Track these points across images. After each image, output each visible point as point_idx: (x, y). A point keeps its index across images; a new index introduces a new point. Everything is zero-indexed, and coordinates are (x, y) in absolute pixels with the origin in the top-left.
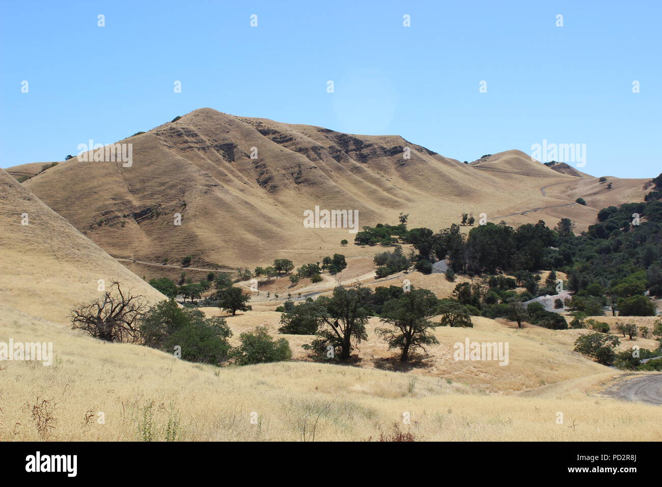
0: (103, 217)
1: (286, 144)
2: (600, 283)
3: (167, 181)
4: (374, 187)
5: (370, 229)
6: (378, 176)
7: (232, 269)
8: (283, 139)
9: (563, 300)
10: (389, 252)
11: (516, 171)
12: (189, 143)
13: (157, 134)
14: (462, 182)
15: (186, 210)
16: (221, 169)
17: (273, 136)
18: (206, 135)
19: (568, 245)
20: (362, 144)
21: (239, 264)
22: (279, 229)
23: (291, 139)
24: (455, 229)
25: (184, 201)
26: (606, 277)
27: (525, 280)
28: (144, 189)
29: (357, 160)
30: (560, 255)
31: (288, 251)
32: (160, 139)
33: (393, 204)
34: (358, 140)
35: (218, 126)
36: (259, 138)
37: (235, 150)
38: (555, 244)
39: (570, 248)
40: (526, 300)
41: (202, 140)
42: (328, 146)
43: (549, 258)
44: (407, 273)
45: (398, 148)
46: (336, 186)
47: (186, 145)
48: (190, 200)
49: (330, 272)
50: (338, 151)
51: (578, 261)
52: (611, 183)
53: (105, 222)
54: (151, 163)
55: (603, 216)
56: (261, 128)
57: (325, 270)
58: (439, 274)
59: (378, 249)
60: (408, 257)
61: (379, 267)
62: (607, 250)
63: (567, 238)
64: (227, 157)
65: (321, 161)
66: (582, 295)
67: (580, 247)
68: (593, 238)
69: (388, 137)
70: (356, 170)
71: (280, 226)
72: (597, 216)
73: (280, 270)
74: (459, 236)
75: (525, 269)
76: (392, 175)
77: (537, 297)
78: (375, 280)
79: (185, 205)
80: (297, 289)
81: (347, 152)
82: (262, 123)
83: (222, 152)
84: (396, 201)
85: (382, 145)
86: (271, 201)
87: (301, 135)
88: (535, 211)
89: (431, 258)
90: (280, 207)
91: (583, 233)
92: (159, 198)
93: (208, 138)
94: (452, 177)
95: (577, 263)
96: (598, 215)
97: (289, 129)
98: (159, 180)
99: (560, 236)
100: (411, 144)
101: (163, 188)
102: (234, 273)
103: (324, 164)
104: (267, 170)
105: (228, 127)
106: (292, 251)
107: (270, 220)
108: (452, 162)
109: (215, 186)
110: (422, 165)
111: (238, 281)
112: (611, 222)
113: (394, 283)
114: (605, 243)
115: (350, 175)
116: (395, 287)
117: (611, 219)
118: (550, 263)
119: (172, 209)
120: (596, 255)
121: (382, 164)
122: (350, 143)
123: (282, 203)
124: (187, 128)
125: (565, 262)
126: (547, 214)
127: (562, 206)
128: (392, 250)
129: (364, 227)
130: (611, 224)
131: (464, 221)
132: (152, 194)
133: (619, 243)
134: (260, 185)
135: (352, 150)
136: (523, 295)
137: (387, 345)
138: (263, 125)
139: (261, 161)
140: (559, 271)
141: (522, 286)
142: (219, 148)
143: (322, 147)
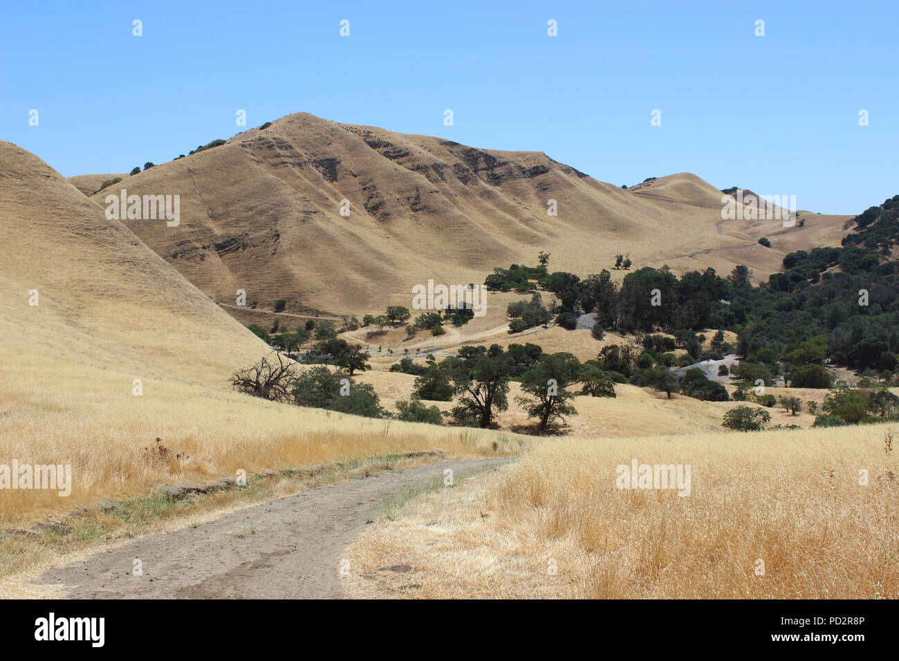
0: (178, 248)
1: (401, 160)
2: (773, 348)
3: (255, 205)
4: (509, 217)
5: (503, 271)
6: (513, 203)
7: (335, 316)
8: (397, 153)
9: (728, 367)
10: (525, 301)
11: (687, 200)
12: (282, 158)
13: (243, 146)
14: (618, 212)
15: (279, 242)
16: (321, 190)
17: (385, 149)
18: (303, 147)
19: (742, 299)
20: (495, 162)
21: (344, 310)
22: (392, 269)
23: (407, 154)
24: (605, 276)
25: (277, 231)
26: (782, 341)
27: (687, 340)
28: (227, 214)
29: (488, 182)
30: (732, 311)
31: (402, 295)
32: (247, 152)
33: (532, 240)
34: (490, 157)
35: (317, 136)
36: (368, 152)
37: (337, 167)
38: (727, 296)
39: (743, 303)
40: (686, 365)
41: (298, 153)
42: (453, 164)
43: (717, 314)
44: (546, 327)
45: (541, 168)
46: (462, 216)
47: (278, 160)
48: (283, 230)
49: (454, 323)
50: (464, 170)
51: (751, 319)
52: (804, 220)
53: (180, 255)
54: (235, 182)
55: (789, 262)
56: (371, 139)
57: (448, 321)
58: (584, 330)
59: (513, 297)
60: (548, 309)
61: (512, 319)
62: (788, 308)
63: (741, 290)
64: (328, 175)
65: (443, 183)
66: (752, 361)
67: (756, 301)
68: (773, 290)
69: (528, 153)
70: (487, 194)
71: (392, 264)
72: (782, 262)
73: (394, 319)
74: (611, 285)
75: (687, 328)
76: (531, 202)
77: (699, 362)
78: (509, 336)
79: (278, 236)
80: (415, 343)
81: (476, 171)
82: (371, 133)
83: (322, 169)
84: (535, 236)
85: (520, 164)
86: (382, 232)
87: (420, 149)
88: (707, 253)
89: (576, 310)
90: (393, 240)
91: (762, 284)
92: (245, 226)
93: (305, 151)
94: (606, 207)
95: (751, 322)
96: (784, 260)
97: (404, 141)
98: (246, 204)
99: (735, 286)
100: (556, 162)
101: (250, 213)
102: (338, 321)
103: (447, 186)
104: (377, 193)
105: (330, 137)
106: (407, 295)
107: (381, 257)
108: (607, 187)
109: (315, 212)
110: (568, 191)
111: (342, 331)
112: (797, 271)
113: (531, 340)
114: (787, 297)
115: (479, 202)
116: (532, 345)
117: (798, 267)
118: (718, 321)
119: (262, 240)
120: (774, 312)
121: (519, 188)
122: (480, 159)
123: (395, 235)
124: (279, 139)
125: (737, 320)
126: (721, 257)
127: (740, 247)
128: (528, 298)
129: (495, 269)
130: (797, 273)
131: (618, 265)
132: (237, 222)
133: (803, 298)
134: (368, 211)
135: (483, 169)
136: (683, 358)
137: (526, 414)
138: (373, 135)
139: (370, 181)
140: (729, 330)
141: (683, 348)
142: (319, 163)
143: (445, 165)
